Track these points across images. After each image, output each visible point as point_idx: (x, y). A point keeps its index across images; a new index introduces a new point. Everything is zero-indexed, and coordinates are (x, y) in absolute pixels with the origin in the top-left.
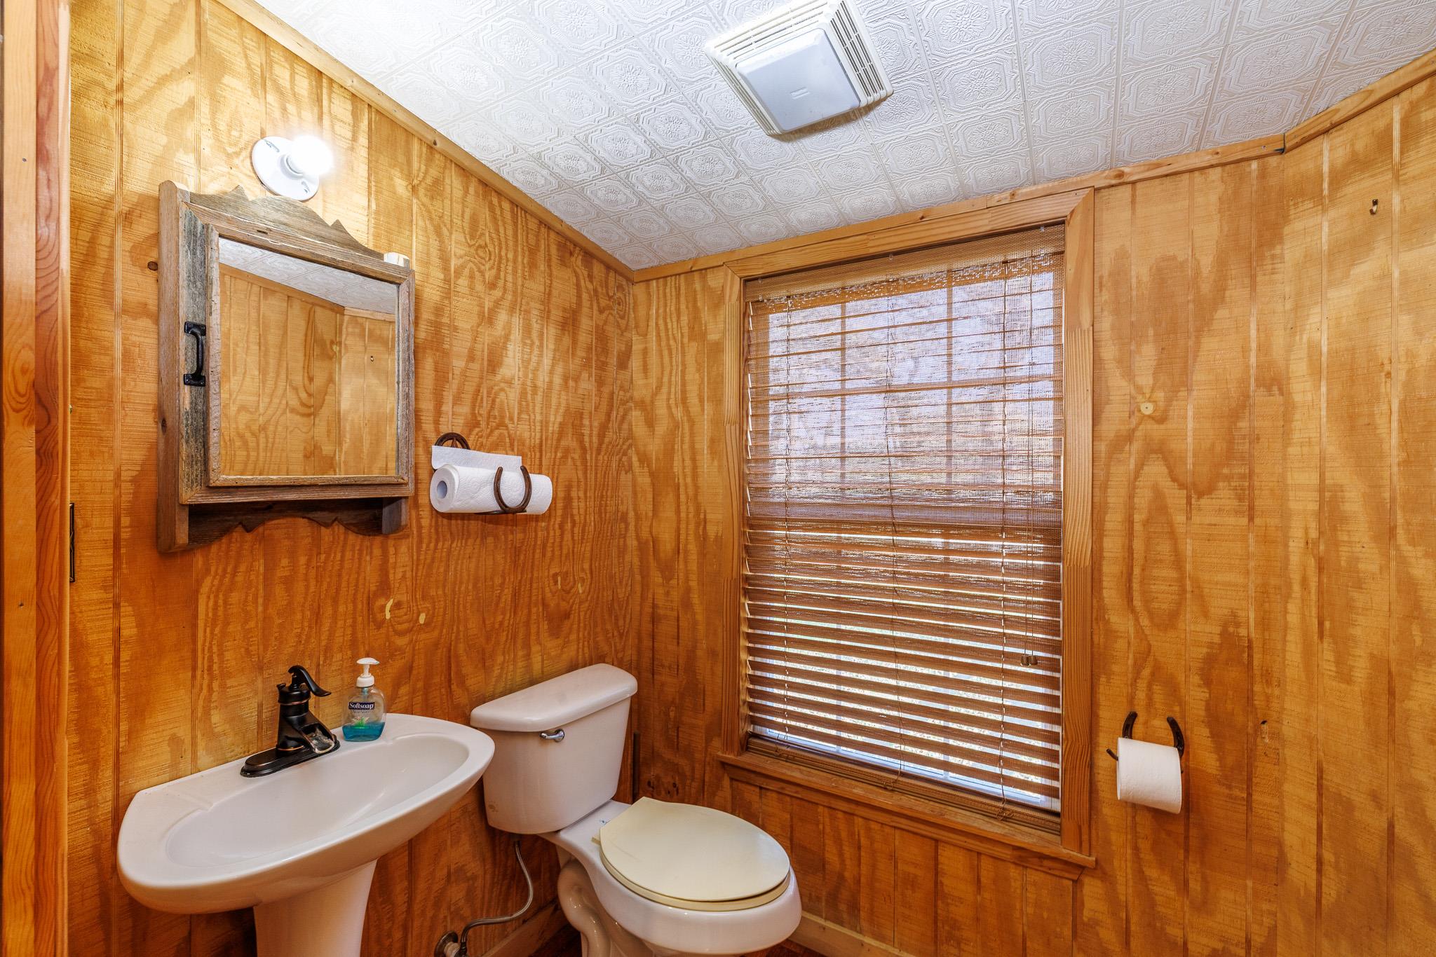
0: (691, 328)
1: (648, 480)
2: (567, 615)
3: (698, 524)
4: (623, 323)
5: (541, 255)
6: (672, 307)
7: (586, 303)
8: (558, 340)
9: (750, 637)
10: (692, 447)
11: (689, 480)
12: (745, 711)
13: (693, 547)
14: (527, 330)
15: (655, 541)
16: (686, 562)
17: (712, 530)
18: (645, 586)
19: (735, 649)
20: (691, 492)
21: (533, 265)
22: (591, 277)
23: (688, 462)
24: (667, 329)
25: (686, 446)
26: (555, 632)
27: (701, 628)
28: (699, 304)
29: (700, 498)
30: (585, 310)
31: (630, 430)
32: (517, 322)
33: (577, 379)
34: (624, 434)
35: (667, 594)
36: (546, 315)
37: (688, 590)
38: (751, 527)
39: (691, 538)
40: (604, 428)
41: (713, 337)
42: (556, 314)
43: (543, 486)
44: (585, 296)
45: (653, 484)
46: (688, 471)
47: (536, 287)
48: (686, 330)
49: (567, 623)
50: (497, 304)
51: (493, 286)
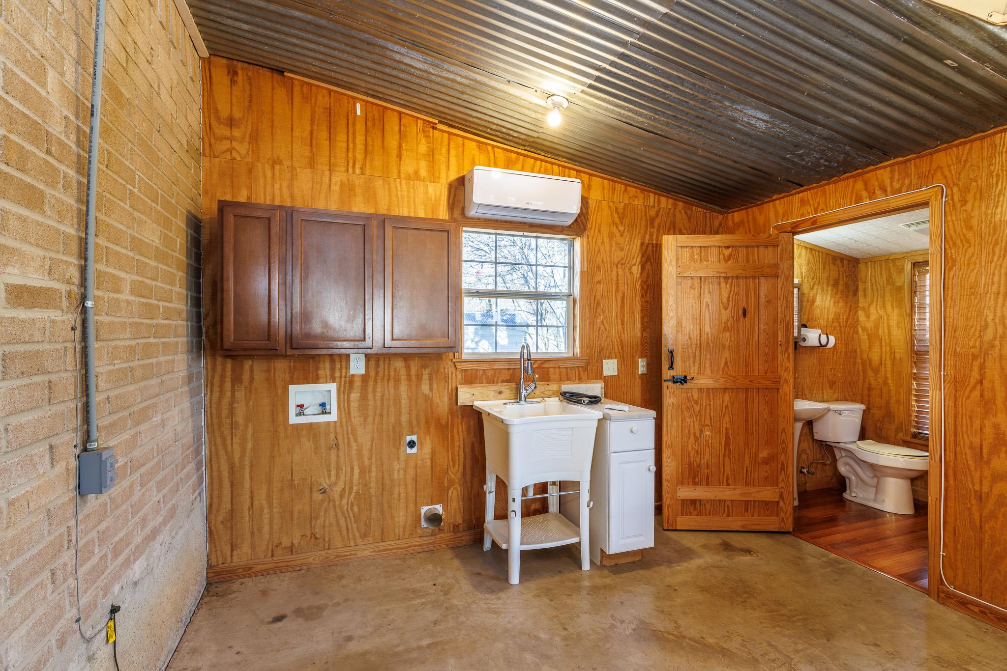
0: (888, 280)
1: (866, 337)
2: (835, 383)
3: (891, 354)
4: (855, 279)
5: (827, 264)
6: (878, 272)
7: (841, 276)
8: (832, 290)
9: (916, 395)
10: (888, 324)
11: (887, 337)
12: (914, 424)
13: (889, 362)
14: (823, 289)
15: (870, 360)
16: (885, 368)
17: (898, 356)
18: (865, 376)
19: (909, 400)
20: (887, 341)
21: (824, 268)
22: (843, 266)
23: (886, 330)
24: (876, 281)
25: (885, 325)
26: (831, 388)
27: (893, 393)
28: (892, 272)
29: (892, 344)
30: (841, 278)
31: (858, 318)
32: (820, 288)
33: (838, 303)
34: (855, 320)
35: (876, 380)
36: (828, 283)
37: (886, 378)
38: (917, 354)
39: (888, 359)
40: (847, 319)
41: (898, 284)
42: (831, 282)
43: (832, 339)
44: (841, 273)
45: (869, 339)
46: (886, 333)
47: (825, 275)
48: (885, 281)
49: (835, 386)
50: (814, 284)
51: (813, 278)
